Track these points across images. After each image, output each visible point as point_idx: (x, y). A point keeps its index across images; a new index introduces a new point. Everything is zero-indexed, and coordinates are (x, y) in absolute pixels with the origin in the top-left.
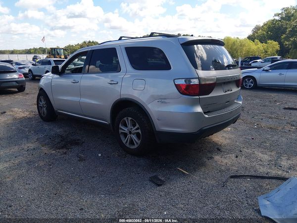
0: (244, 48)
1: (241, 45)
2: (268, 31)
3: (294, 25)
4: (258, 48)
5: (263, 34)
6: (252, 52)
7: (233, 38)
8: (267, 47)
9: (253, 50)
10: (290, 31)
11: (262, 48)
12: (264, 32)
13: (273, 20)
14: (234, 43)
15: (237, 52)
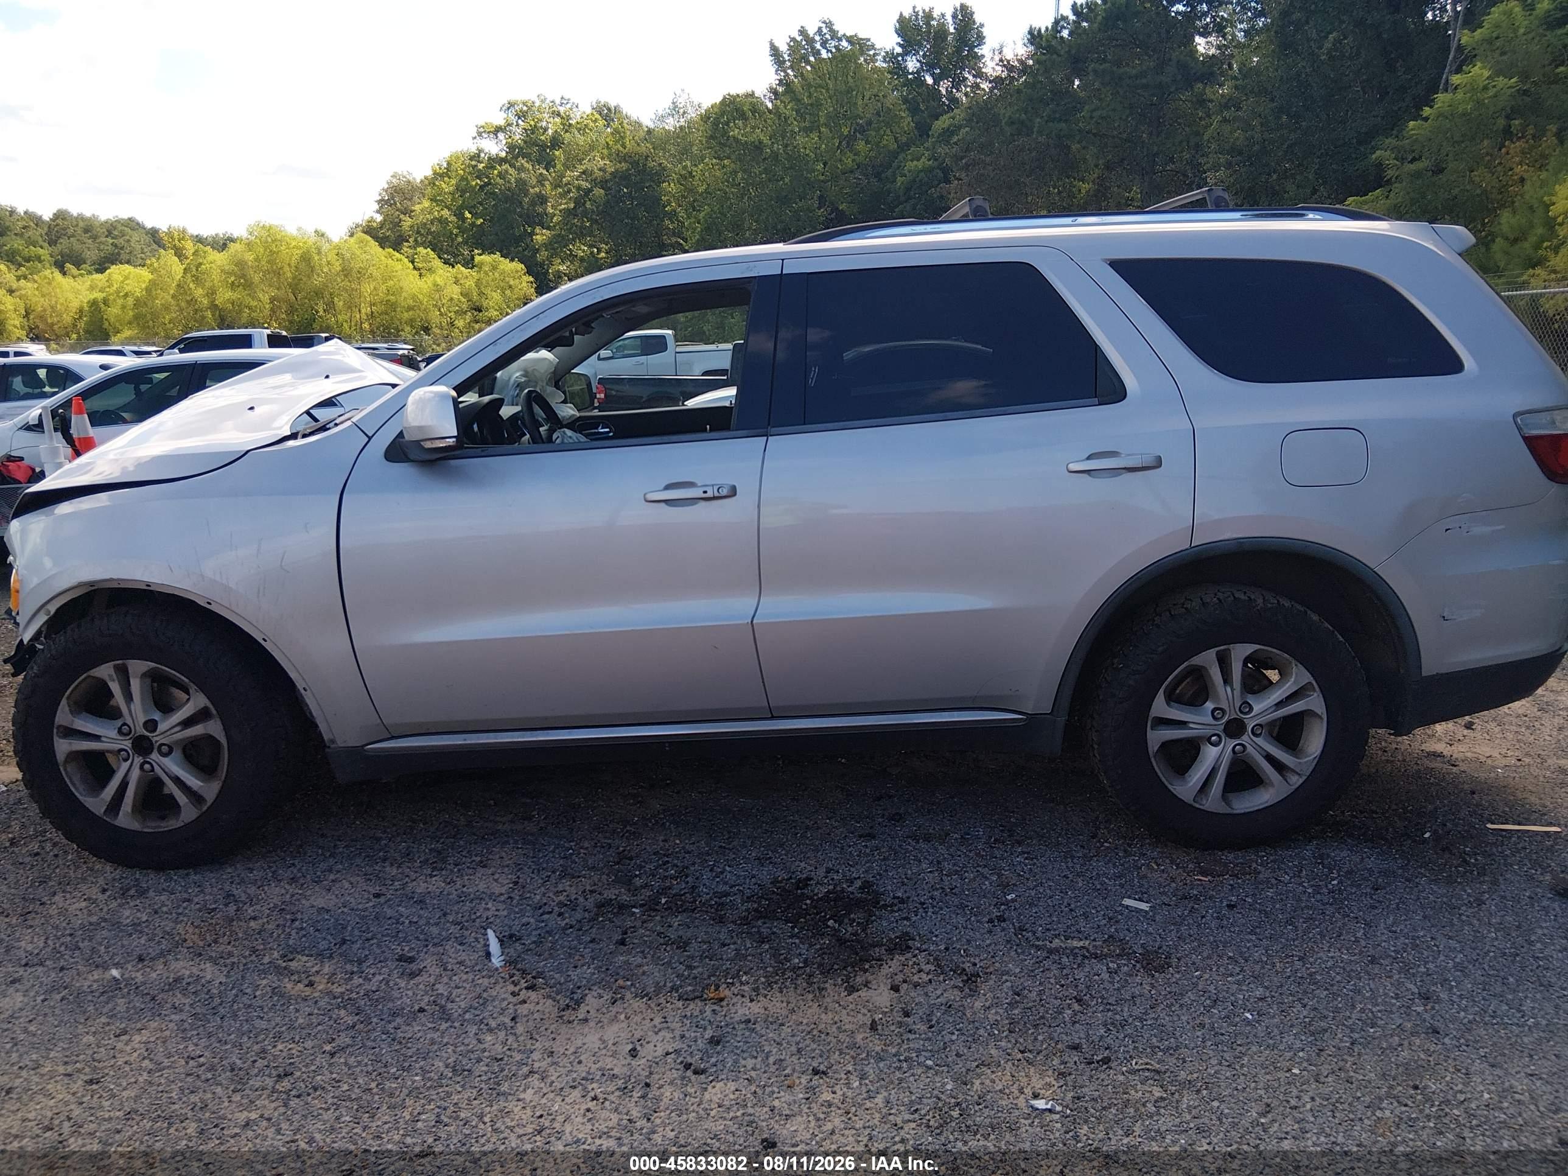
0: (367, 288)
1: (346, 272)
2: (462, 208)
3: (579, 188)
4: (438, 288)
5: (442, 221)
6: (410, 309)
7: (291, 229)
8: (478, 283)
9: (414, 297)
10: (568, 213)
11: (454, 291)
12: (446, 213)
13: (476, 157)
14: (306, 258)
15: (330, 306)
